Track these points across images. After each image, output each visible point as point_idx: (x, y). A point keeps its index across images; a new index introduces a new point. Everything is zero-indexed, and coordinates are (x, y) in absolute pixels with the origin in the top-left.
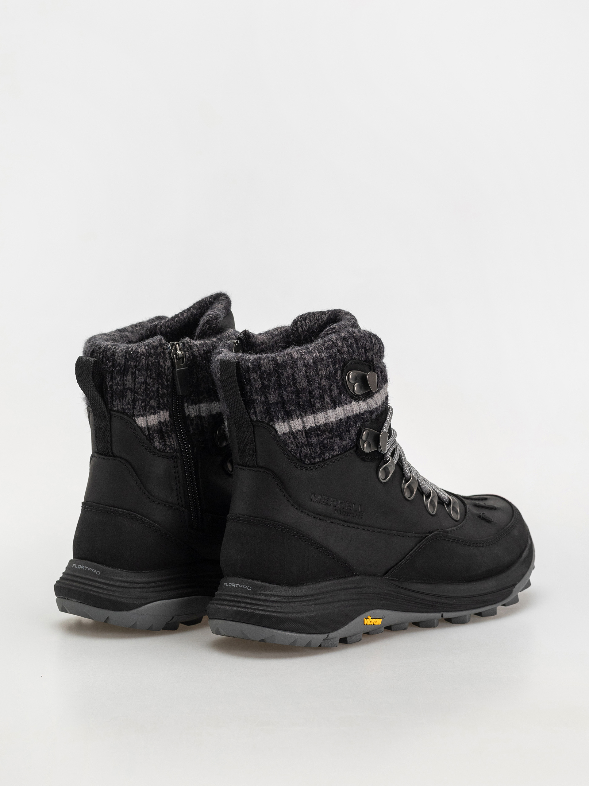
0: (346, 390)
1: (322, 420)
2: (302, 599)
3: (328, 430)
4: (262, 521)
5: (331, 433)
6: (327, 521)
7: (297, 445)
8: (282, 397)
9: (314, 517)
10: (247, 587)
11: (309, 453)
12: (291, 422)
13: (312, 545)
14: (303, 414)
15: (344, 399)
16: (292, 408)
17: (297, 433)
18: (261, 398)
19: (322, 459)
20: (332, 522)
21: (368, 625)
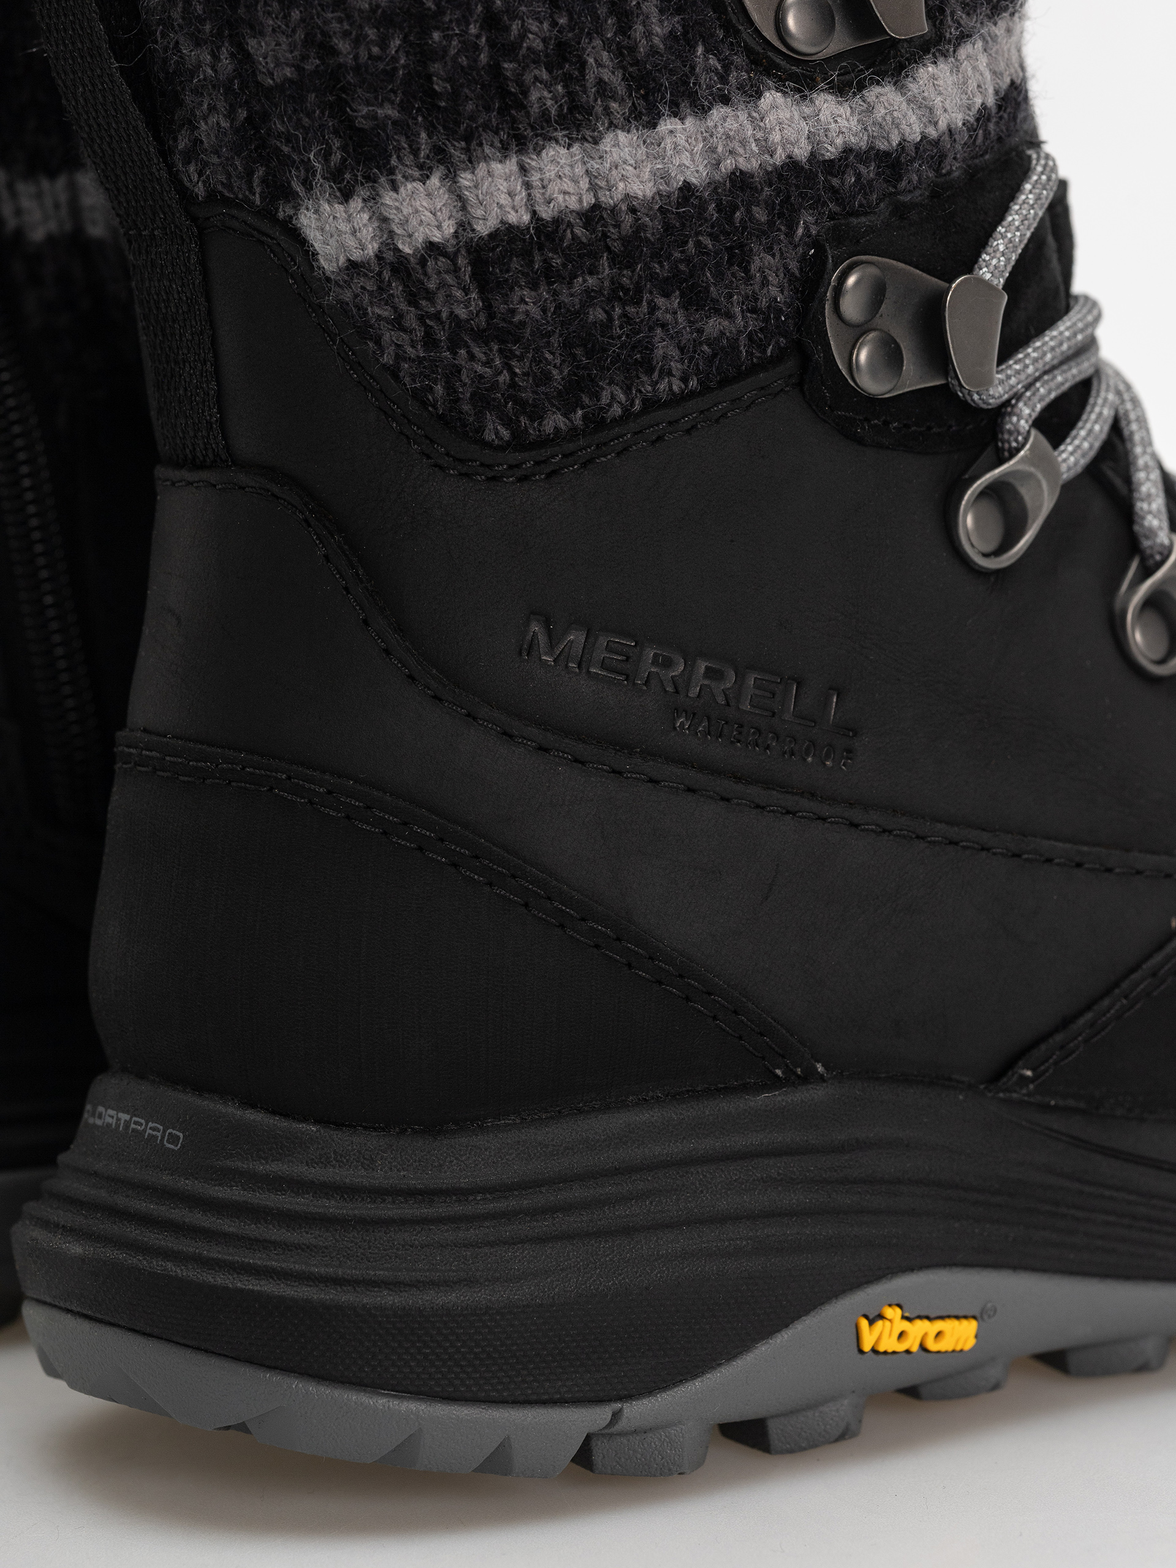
0: (729, 21)
1: (568, 186)
2: (458, 1209)
3: (608, 249)
4: (243, 768)
5: (631, 266)
6: (620, 773)
7: (429, 334)
8: (327, 50)
9: (543, 749)
10: (164, 1131)
11: (504, 378)
12: (388, 198)
13: (526, 905)
14: (456, 153)
15: (709, 70)
16: (389, 111)
17: (423, 262)
18: (216, 57)
19: (585, 417)
20: (651, 781)
21: (885, 1353)
